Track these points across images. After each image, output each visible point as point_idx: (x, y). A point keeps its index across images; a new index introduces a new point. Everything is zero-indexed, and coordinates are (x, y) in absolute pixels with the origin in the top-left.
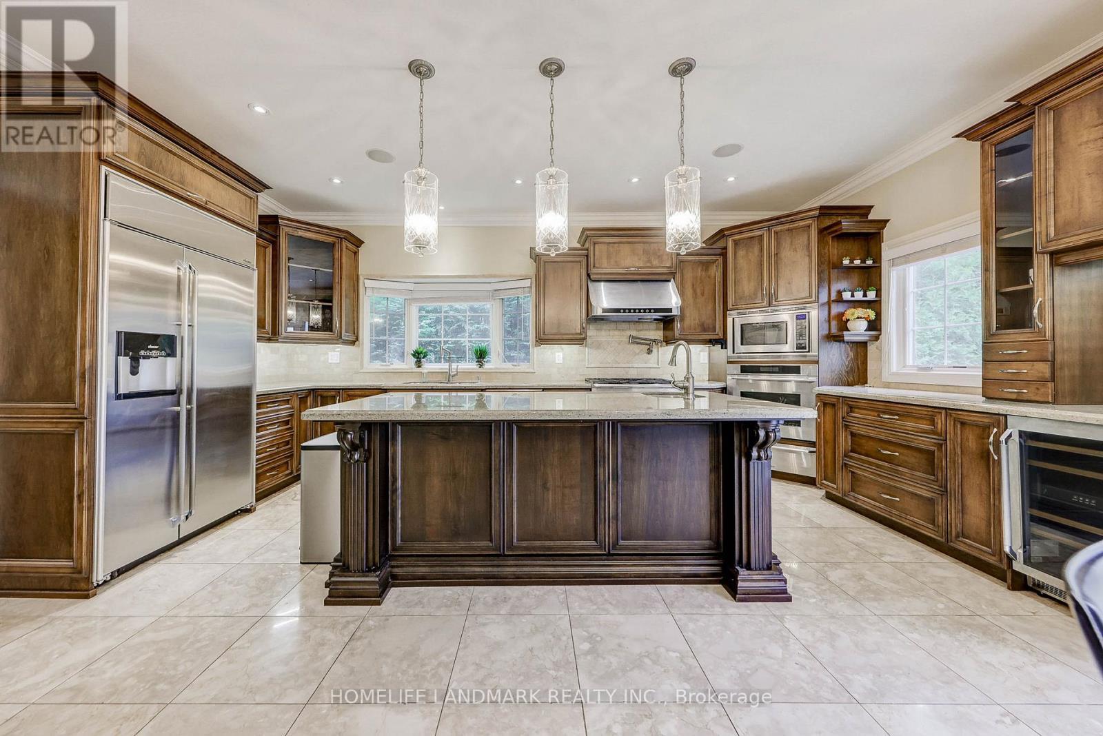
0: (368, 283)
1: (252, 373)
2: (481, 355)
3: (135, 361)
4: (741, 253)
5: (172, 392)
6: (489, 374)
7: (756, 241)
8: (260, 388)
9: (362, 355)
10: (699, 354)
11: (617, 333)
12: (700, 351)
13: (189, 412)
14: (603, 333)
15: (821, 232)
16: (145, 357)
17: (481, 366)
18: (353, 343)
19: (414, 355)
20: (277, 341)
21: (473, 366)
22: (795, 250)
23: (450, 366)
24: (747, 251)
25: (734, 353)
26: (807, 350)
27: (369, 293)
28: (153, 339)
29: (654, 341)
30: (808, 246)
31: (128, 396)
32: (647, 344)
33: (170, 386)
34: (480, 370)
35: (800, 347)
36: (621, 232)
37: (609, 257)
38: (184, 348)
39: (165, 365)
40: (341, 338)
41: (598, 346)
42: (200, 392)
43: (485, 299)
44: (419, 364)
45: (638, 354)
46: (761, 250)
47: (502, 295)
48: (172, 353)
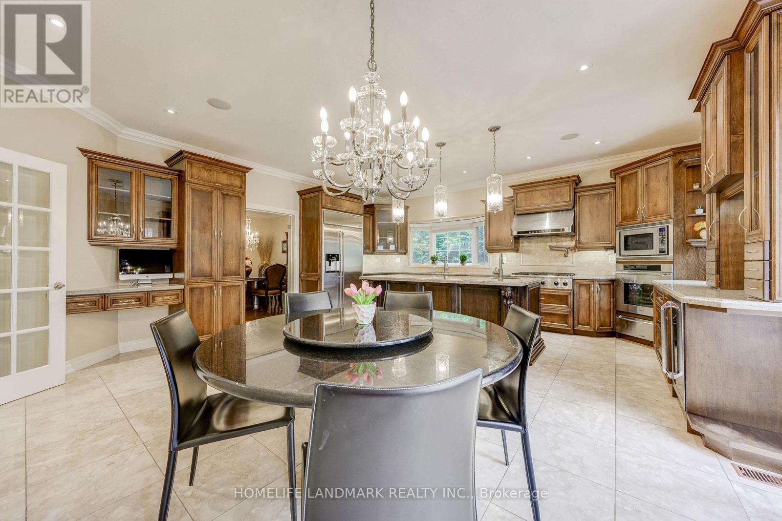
0: (411, 226)
1: (362, 267)
2: (463, 259)
3: (330, 262)
4: (625, 185)
5: (338, 272)
6: (469, 268)
7: (634, 176)
8: (365, 271)
9: (409, 259)
10: (608, 257)
11: (542, 244)
12: (609, 255)
13: (342, 278)
14: (533, 244)
15: (676, 166)
16: (332, 261)
17: (463, 265)
18: (405, 254)
19: (431, 259)
20: (374, 254)
21: (459, 264)
22: (659, 181)
23: (445, 264)
24: (629, 184)
25: (620, 255)
26: (666, 253)
27: (412, 230)
28: (334, 255)
29: (569, 248)
30: (667, 179)
31: (328, 272)
32: (563, 251)
33: (338, 270)
34: (463, 266)
35: (662, 252)
36: (533, 185)
37: (526, 200)
38: (341, 258)
39: (336, 263)
40: (398, 251)
41: (528, 252)
42: (345, 273)
43: (467, 228)
44: (433, 263)
45: (557, 257)
46: (637, 183)
47: (475, 225)
48: (338, 259)
